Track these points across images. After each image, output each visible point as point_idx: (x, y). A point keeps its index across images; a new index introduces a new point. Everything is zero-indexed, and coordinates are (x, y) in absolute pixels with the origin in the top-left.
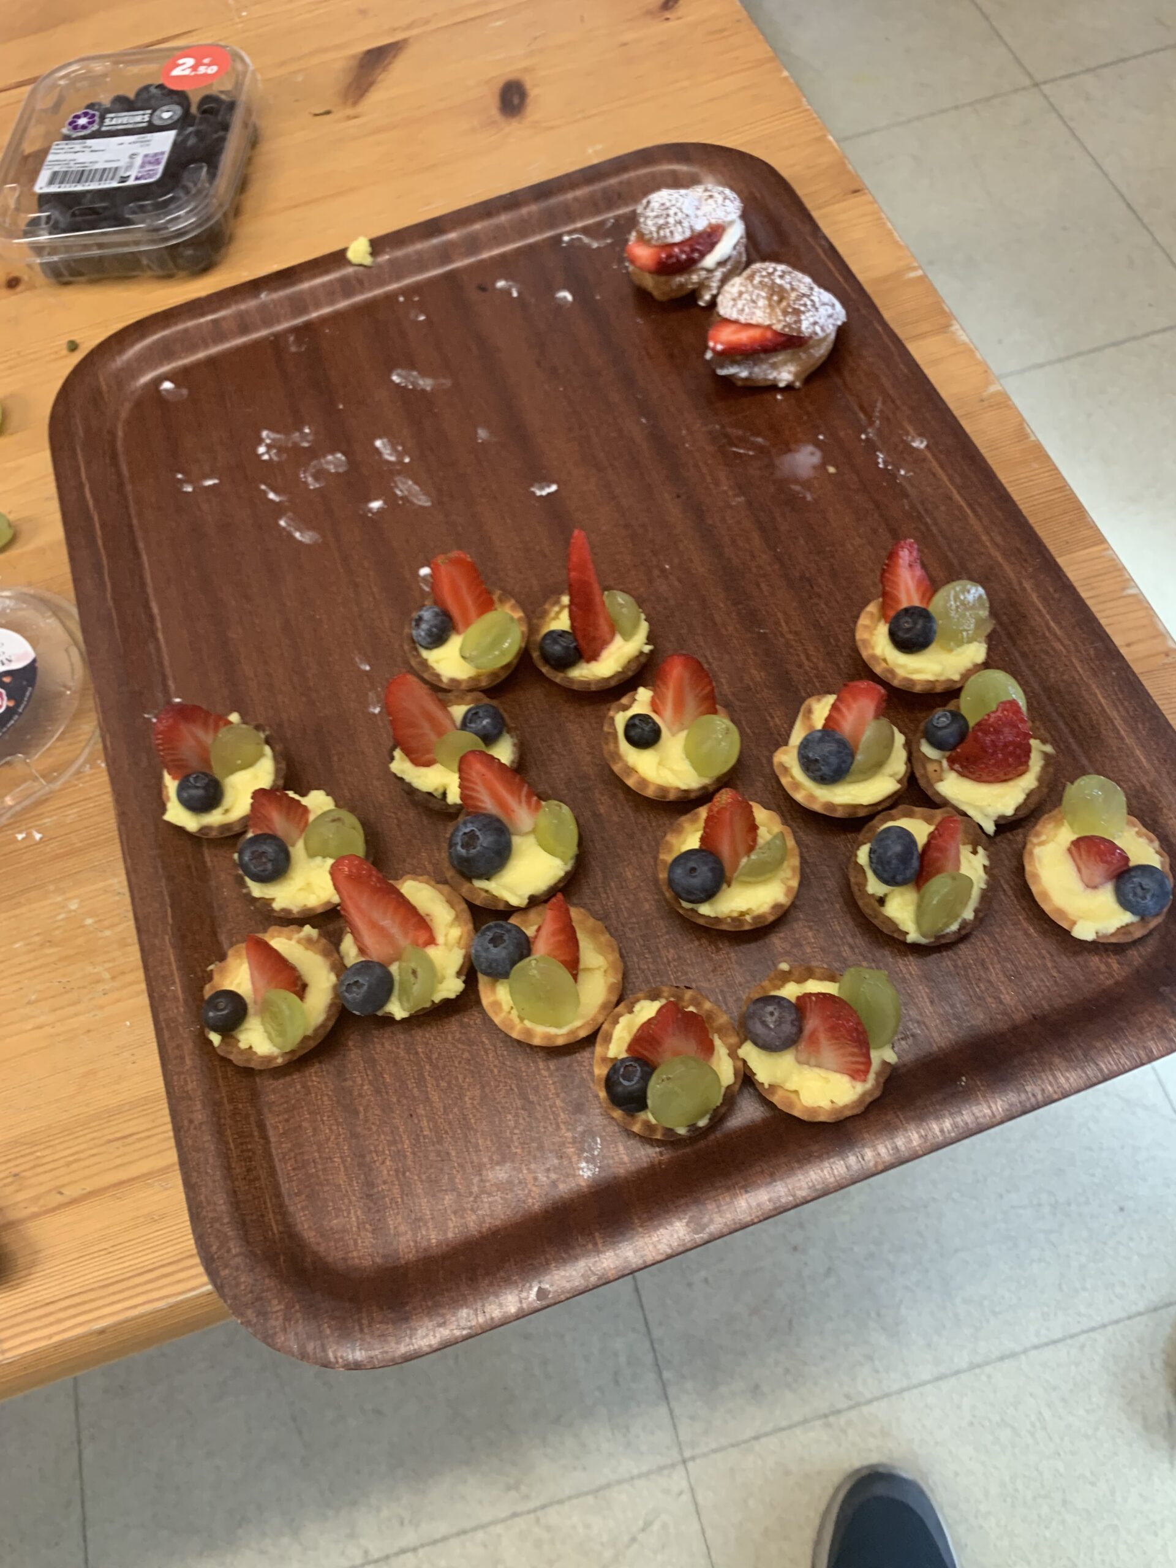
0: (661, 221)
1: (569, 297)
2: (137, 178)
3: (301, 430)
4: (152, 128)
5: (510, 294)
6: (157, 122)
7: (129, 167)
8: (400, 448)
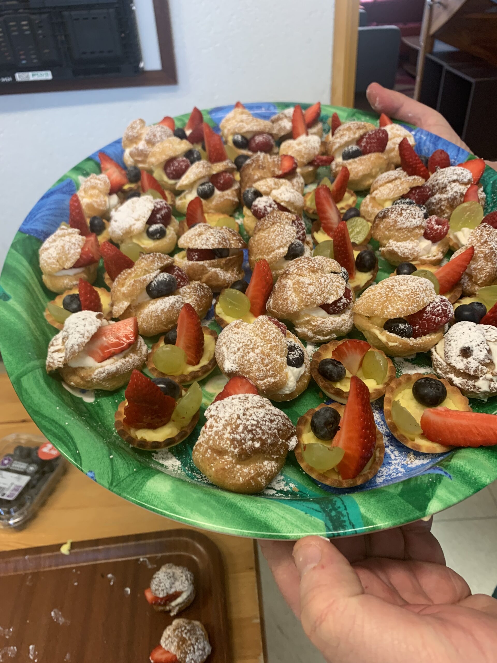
0: (157, 588)
1: (129, 592)
2: (8, 496)
3: (9, 628)
4: (24, 473)
5: (110, 582)
6: (28, 471)
7: (8, 489)
8: (37, 653)
